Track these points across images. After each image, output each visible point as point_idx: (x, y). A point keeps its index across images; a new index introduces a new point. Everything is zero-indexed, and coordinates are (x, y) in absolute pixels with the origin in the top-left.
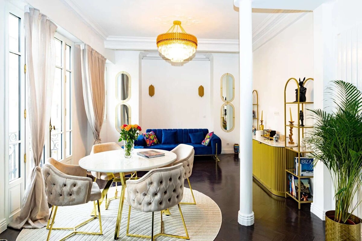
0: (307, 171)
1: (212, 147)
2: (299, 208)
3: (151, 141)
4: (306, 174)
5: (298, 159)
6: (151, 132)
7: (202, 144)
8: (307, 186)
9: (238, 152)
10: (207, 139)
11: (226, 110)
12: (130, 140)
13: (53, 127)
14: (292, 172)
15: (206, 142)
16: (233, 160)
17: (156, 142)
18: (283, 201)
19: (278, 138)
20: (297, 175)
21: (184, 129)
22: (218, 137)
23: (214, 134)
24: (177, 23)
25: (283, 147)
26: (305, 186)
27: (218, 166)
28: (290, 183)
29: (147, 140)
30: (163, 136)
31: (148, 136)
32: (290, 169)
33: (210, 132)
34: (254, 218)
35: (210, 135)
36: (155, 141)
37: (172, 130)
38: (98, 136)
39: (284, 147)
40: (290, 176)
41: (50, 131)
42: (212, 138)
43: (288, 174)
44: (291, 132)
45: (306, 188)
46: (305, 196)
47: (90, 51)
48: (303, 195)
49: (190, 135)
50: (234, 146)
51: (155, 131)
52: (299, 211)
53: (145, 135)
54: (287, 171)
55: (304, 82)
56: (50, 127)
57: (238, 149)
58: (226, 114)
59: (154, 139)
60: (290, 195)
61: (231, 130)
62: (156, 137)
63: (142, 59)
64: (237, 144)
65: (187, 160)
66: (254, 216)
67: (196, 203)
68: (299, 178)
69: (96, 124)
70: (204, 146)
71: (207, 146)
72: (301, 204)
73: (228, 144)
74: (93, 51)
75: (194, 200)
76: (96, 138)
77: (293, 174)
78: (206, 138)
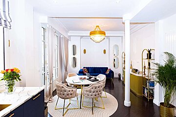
0: (152, 86)
1: (110, 75)
2: (148, 101)
6: (85, 68)
8: (152, 92)
18: (142, 98)
19: (139, 72)
23: (111, 69)
24: (97, 26)
25: (141, 77)
27: (112, 82)
28: (144, 91)
44: (145, 71)
48: (150, 96)
54: (143, 86)
55: (150, 51)
60: (144, 96)
61: (117, 68)
63: (81, 39)
66: (130, 103)
68: (148, 89)
73: (116, 74)
75: (106, 96)
77: (146, 87)
78: (107, 71)
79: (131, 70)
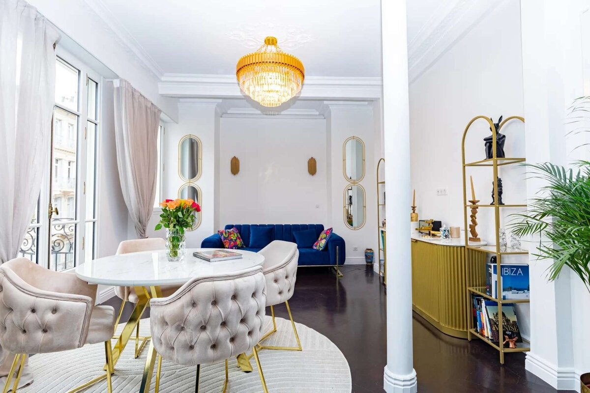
0: (515, 289)
1: (330, 252)
2: (502, 361)
3: (232, 243)
4: (511, 296)
5: (495, 267)
6: (232, 230)
7: (315, 248)
8: (513, 318)
9: (371, 262)
10: (321, 239)
11: (351, 197)
12: (177, 227)
13: (54, 210)
14: (482, 292)
15: (321, 244)
16: (365, 274)
17: (239, 245)
18: (465, 347)
19: (448, 231)
20: (493, 297)
21: (286, 225)
22: (339, 237)
23: (333, 232)
24: (271, 41)
25: (461, 247)
26: (509, 318)
27: (340, 283)
28: (478, 312)
29: (225, 241)
30: (251, 235)
31: (227, 235)
32: (479, 286)
33: (325, 229)
34: (416, 382)
35: (326, 233)
36: (238, 242)
37: (265, 226)
38: (143, 231)
39: (464, 247)
40: (477, 299)
41: (50, 217)
42: (330, 237)
43: (473, 295)
44: (474, 221)
45: (511, 322)
46: (510, 337)
47: (129, 92)
48: (506, 337)
49: (294, 233)
50: (366, 252)
51: (239, 228)
52: (501, 368)
53: (222, 233)
54: (471, 289)
55: (500, 124)
56: (50, 209)
57: (372, 257)
58: (351, 203)
59: (236, 239)
60: (478, 335)
61: (360, 226)
62: (239, 236)
63: (221, 117)
64: (371, 249)
65: (284, 268)
66: (416, 378)
67: (302, 349)
68: (500, 303)
69: (139, 211)
70: (318, 250)
71: (322, 250)
72: (505, 354)
73: (356, 249)
74: (135, 93)
75: (299, 341)
76: (141, 235)
77: (485, 295)
78: (319, 239)
79: (414, 225)
